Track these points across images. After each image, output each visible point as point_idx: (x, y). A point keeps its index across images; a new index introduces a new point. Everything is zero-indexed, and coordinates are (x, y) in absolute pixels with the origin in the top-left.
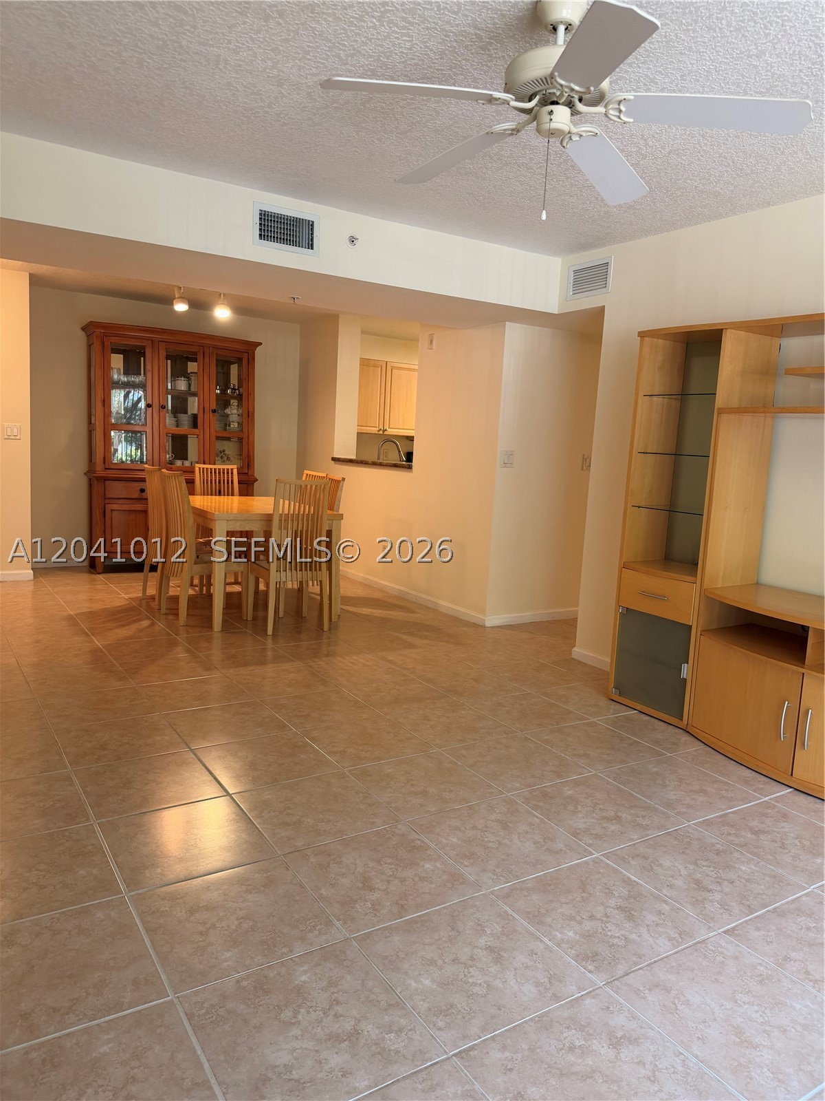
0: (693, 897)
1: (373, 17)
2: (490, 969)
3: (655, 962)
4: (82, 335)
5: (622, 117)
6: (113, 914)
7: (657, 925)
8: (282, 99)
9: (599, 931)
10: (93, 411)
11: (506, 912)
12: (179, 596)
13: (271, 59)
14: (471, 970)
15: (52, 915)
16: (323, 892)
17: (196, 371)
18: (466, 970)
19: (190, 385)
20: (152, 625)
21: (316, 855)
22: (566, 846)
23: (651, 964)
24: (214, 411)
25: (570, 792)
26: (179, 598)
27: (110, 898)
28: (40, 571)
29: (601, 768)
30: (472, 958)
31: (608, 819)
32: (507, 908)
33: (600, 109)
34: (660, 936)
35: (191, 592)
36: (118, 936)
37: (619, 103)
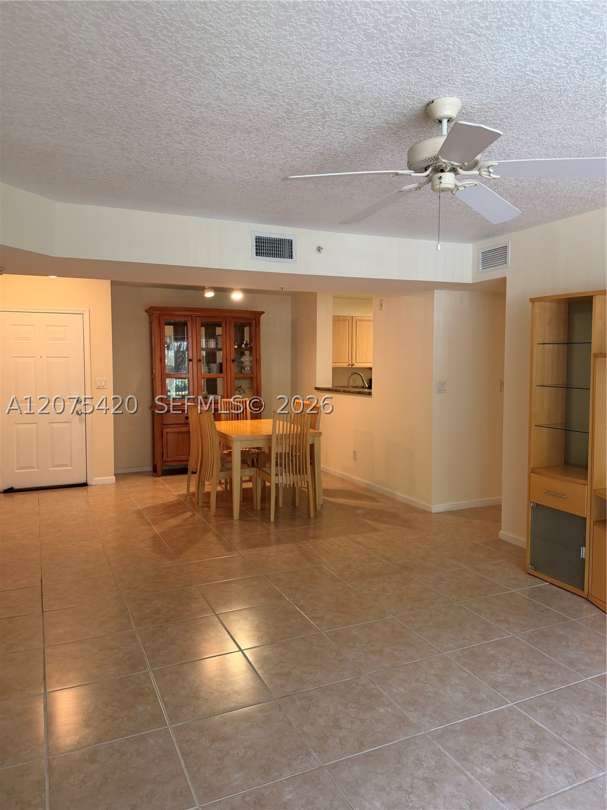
0: (587, 742)
1: (318, 125)
2: (425, 796)
3: (554, 796)
4: (146, 315)
5: (491, 175)
6: (160, 741)
7: (557, 764)
8: (263, 173)
9: (511, 768)
10: (154, 365)
11: (439, 750)
12: (210, 492)
13: (254, 153)
14: (411, 796)
15: (120, 740)
16: (305, 729)
17: (221, 334)
18: (407, 796)
19: (217, 344)
20: (193, 515)
21: (300, 699)
22: (487, 696)
23: (552, 797)
24: (233, 361)
25: (492, 652)
26: (210, 494)
27: (159, 729)
28: (120, 476)
29: (518, 631)
30: (412, 787)
31: (522, 674)
32: (440, 747)
33: (475, 172)
34: (559, 774)
35: (219, 489)
36: (163, 758)
37: (488, 167)
